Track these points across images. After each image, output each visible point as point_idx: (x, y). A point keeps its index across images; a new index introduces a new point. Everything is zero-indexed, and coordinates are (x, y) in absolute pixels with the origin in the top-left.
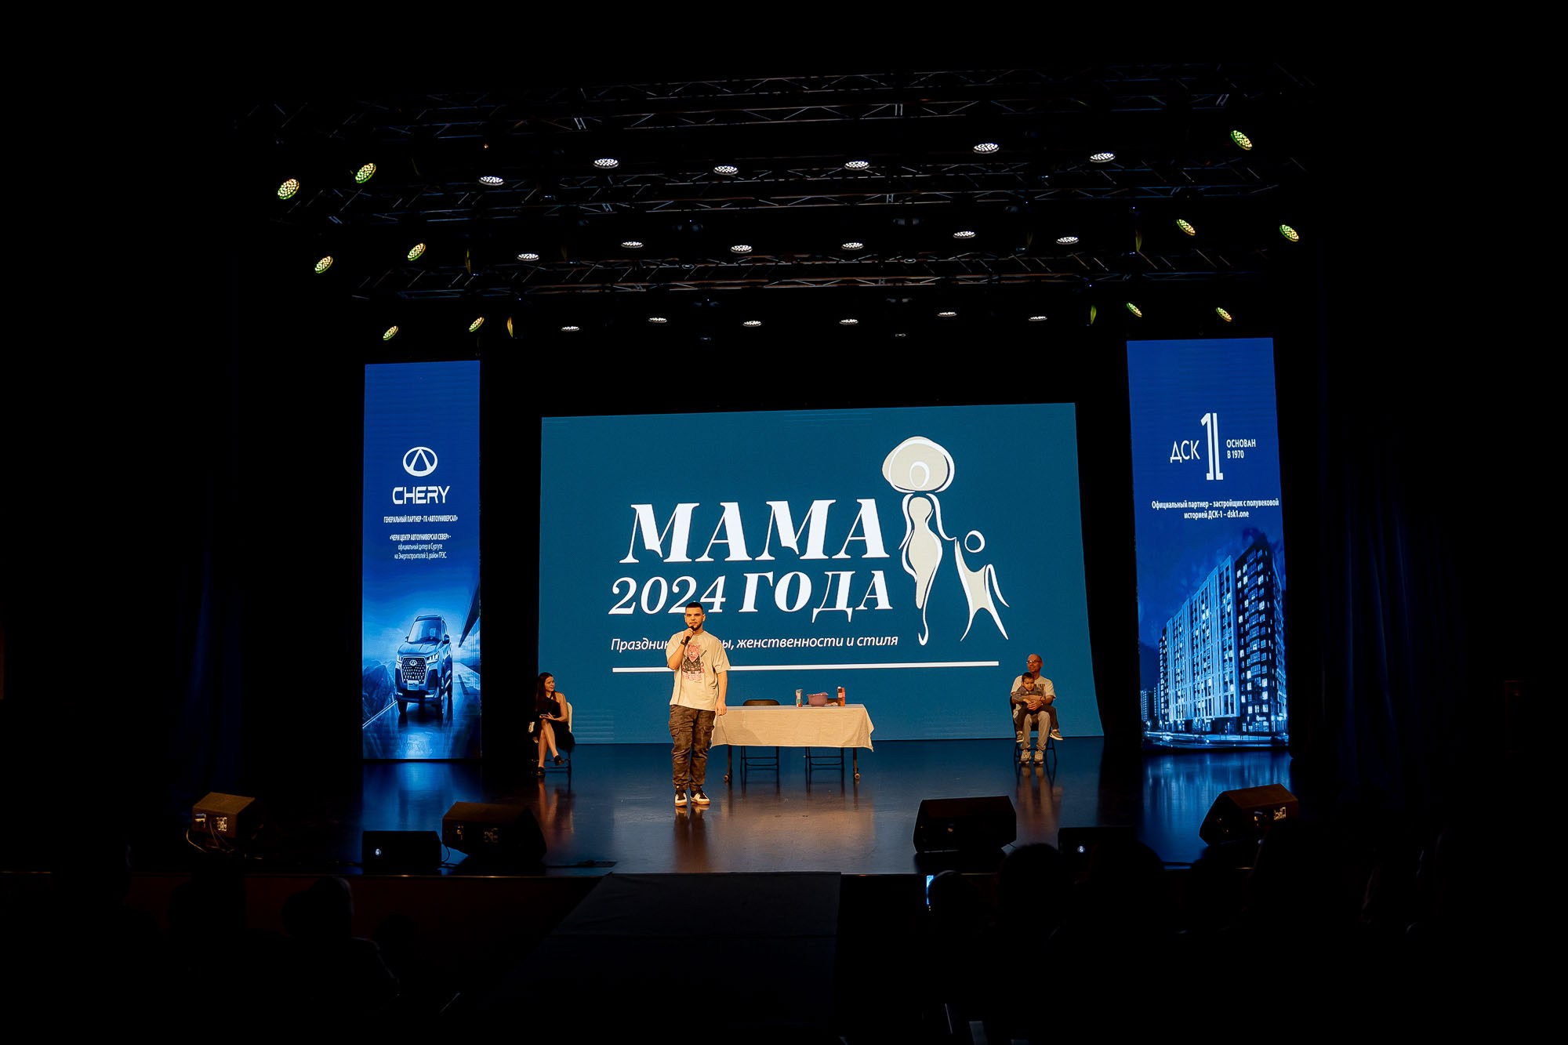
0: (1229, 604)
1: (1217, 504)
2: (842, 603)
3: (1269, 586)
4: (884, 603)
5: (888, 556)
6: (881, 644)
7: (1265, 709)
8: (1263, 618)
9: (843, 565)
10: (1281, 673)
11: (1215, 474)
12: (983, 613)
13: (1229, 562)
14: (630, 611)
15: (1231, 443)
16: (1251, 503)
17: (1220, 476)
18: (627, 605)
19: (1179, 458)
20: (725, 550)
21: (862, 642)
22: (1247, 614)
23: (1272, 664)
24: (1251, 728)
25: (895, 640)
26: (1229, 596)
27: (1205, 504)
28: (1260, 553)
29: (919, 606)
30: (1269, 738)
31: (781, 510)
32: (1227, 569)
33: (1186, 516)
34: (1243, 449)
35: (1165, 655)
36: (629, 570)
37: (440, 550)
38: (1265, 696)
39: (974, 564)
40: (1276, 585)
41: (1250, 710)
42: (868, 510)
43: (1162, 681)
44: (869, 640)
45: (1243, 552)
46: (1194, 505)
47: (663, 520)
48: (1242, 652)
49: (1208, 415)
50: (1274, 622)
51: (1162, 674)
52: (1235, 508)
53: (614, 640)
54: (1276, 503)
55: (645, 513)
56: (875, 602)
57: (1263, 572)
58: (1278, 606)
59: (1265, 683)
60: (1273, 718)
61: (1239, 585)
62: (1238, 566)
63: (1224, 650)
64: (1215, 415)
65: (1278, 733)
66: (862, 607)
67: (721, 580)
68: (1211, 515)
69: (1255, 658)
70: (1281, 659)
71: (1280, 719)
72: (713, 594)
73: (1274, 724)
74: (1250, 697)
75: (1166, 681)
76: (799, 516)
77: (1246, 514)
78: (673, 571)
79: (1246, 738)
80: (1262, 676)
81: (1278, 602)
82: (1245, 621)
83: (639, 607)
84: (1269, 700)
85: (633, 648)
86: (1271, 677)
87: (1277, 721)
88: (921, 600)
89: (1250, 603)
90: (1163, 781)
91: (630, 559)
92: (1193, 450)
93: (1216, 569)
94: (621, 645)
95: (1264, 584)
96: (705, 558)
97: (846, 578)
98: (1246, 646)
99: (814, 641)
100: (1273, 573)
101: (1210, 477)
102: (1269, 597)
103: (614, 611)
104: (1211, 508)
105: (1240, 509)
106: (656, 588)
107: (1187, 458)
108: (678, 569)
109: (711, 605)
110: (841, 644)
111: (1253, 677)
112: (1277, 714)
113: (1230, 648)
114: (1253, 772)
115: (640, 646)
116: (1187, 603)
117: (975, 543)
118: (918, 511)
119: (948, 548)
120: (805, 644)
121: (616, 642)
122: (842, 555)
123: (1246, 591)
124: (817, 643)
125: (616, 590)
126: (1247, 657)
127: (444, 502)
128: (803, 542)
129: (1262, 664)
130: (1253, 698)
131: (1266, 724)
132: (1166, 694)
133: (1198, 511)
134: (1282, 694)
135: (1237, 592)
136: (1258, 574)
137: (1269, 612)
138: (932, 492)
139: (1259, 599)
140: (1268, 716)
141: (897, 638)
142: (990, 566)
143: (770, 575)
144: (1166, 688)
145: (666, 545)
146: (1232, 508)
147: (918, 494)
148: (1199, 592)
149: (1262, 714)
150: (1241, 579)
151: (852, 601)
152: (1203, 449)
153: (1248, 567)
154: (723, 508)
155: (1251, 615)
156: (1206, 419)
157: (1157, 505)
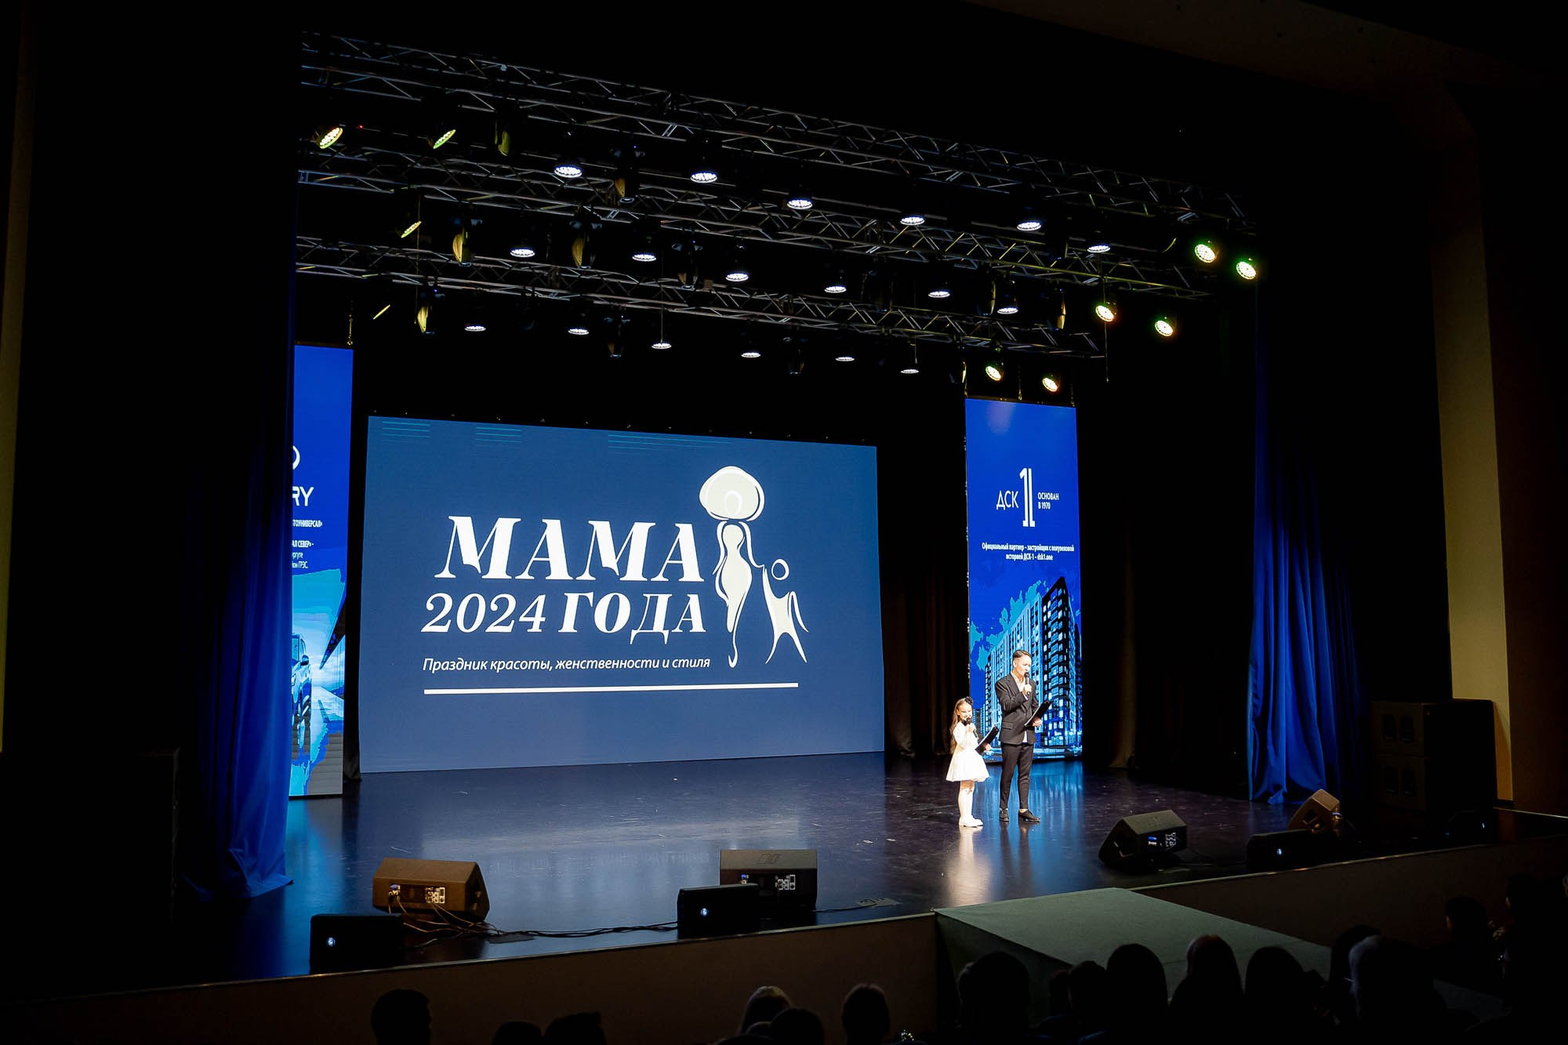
0: (1037, 635)
1: (1030, 548)
2: (659, 626)
3: (1065, 620)
4: (698, 626)
5: (703, 580)
6: (694, 666)
7: (1061, 726)
8: (1061, 646)
9: (661, 588)
10: (1072, 694)
11: (1029, 522)
12: (785, 637)
13: (1038, 598)
14: (444, 629)
15: (1041, 496)
16: (1055, 548)
17: (1033, 524)
18: (442, 623)
19: (1003, 506)
20: (546, 568)
21: (677, 663)
22: (1050, 644)
23: (1065, 687)
24: (1050, 742)
25: (707, 663)
26: (1038, 626)
27: (1021, 548)
28: (1060, 592)
29: (730, 630)
30: (1063, 750)
31: (602, 530)
32: (1037, 604)
33: (1008, 557)
34: (1050, 501)
35: (989, 679)
36: (445, 585)
37: (300, 559)
38: (1061, 714)
39: (779, 591)
40: (1070, 619)
41: (1050, 726)
42: (686, 534)
43: (987, 702)
44: (684, 662)
45: (1048, 590)
46: (1013, 548)
47: (483, 534)
48: (1046, 676)
49: (1025, 470)
50: (1068, 651)
51: (987, 696)
52: (1043, 552)
53: (426, 660)
54: (1072, 549)
55: (463, 526)
56: (689, 625)
57: (1062, 608)
58: (1072, 637)
59: (1061, 703)
60: (1066, 733)
61: (1045, 619)
62: (1044, 603)
63: (1033, 674)
64: (1030, 470)
65: (1070, 746)
66: (677, 630)
67: (541, 599)
68: (1026, 557)
69: (1055, 682)
70: (1073, 682)
71: (1071, 734)
72: (532, 614)
73: (1066, 738)
74: (1050, 714)
75: (990, 702)
76: (620, 537)
77: (1050, 558)
78: (492, 588)
79: (1047, 751)
80: (1059, 697)
81: (1072, 634)
82: (1049, 650)
83: (454, 624)
84: (1064, 718)
85: (447, 668)
86: (1066, 698)
87: (1069, 735)
88: (731, 624)
89: (1052, 634)
90: (986, 791)
91: (446, 574)
92: (1014, 499)
93: (1029, 604)
94: (434, 665)
95: (1063, 619)
96: (525, 576)
97: (663, 600)
98: (1049, 671)
99: (631, 662)
100: (1069, 609)
101: (1025, 524)
102: (1065, 630)
103: (427, 628)
104: (1026, 551)
105: (1047, 553)
106: (473, 605)
107: (1009, 506)
108: (498, 586)
109: (531, 624)
110: (657, 666)
111: (1054, 698)
112: (1069, 729)
113: (1037, 674)
114: (1051, 780)
115: (454, 666)
116: (1007, 634)
117: (780, 570)
118: (731, 538)
119: (756, 575)
120: (623, 666)
121: (429, 662)
122: (660, 578)
123: (1050, 623)
124: (635, 664)
125: (430, 607)
126: (1049, 680)
127: (306, 504)
128: (623, 564)
129: (1059, 686)
130: (1053, 716)
131: (1061, 738)
132: (990, 714)
133: (1017, 553)
134: (1073, 712)
135: (1044, 624)
136: (1058, 609)
137: (1065, 642)
138: (744, 520)
139: (1058, 631)
140: (1062, 731)
141: (709, 660)
142: (793, 593)
143: (590, 596)
144: (989, 708)
145: (486, 561)
146: (1041, 552)
147: (731, 522)
148: (1015, 625)
149: (1058, 730)
150: (1046, 613)
151: (669, 624)
152: (1020, 499)
153: (1052, 603)
154: (545, 525)
155: (1052, 645)
156: (1023, 473)
157: (986, 546)
